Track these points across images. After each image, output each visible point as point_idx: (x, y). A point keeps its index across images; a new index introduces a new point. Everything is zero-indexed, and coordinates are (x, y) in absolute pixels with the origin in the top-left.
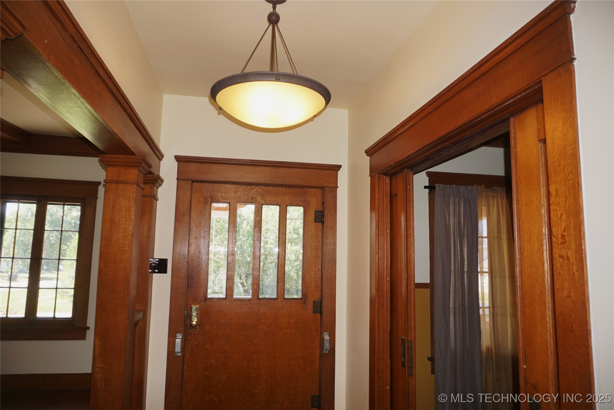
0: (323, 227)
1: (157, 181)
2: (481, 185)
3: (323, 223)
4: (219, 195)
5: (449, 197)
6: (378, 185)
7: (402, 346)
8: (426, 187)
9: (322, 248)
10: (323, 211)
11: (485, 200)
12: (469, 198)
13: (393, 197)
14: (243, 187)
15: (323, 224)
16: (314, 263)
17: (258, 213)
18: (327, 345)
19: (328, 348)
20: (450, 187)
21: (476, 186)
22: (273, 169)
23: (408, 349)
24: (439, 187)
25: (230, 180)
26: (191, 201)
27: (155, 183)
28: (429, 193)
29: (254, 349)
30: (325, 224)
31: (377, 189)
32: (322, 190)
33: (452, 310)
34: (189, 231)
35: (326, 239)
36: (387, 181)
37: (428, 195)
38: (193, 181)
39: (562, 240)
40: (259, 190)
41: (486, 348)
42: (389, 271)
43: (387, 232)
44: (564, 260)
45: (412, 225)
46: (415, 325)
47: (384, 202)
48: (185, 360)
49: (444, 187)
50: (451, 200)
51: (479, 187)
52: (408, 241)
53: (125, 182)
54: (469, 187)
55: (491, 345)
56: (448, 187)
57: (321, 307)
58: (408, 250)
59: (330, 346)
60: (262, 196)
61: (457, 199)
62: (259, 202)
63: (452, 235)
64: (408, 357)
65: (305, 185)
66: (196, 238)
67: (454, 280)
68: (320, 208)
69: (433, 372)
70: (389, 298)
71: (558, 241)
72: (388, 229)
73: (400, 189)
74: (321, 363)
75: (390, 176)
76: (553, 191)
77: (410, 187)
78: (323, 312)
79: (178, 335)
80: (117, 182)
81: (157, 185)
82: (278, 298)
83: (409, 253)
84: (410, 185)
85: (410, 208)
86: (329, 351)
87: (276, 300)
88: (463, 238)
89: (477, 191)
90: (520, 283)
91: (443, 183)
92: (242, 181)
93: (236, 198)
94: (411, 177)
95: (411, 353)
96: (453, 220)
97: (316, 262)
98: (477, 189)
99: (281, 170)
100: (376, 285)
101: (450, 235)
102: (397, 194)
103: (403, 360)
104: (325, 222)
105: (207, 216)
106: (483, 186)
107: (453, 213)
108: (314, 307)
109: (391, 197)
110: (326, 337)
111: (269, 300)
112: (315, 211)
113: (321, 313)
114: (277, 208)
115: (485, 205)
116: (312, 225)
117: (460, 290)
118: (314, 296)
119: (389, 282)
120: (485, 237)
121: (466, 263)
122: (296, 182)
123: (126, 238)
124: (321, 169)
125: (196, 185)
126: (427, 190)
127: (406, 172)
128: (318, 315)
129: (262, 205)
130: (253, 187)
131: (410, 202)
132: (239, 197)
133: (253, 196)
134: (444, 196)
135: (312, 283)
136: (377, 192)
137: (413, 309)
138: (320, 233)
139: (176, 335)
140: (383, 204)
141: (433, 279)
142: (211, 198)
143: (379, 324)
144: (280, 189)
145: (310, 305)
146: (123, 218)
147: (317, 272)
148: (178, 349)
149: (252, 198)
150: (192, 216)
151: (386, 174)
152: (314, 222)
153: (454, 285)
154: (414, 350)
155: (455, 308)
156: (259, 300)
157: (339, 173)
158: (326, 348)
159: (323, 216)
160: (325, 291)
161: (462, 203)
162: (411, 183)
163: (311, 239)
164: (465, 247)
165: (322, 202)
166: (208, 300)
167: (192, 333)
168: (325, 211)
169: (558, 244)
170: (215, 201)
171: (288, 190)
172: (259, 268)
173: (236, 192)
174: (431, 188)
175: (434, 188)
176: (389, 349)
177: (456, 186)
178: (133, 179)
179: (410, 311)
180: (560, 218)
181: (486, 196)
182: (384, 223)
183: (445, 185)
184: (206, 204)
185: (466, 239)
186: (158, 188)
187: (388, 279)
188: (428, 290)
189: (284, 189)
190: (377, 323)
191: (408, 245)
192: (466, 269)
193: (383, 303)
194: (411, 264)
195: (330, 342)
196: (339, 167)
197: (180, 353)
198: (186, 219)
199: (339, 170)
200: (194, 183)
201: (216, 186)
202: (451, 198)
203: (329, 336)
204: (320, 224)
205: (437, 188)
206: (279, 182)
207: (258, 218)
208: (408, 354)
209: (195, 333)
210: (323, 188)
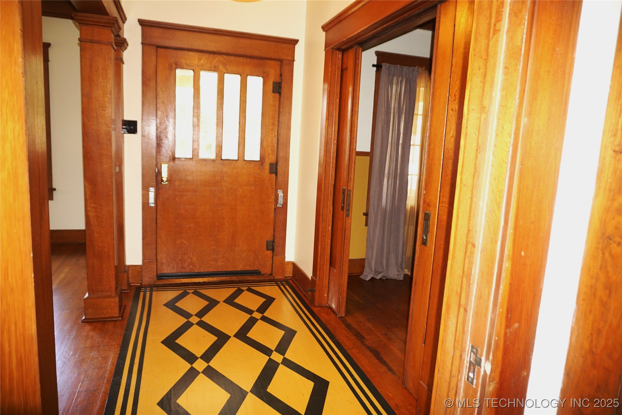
0: (280, 97)
1: (123, 44)
2: (422, 67)
3: (280, 93)
4: (184, 61)
5: (393, 76)
6: (331, 58)
7: (343, 194)
8: (373, 66)
9: (279, 117)
10: (280, 83)
11: (424, 80)
12: (410, 78)
13: (343, 70)
14: (206, 55)
15: (280, 95)
16: (271, 130)
17: (221, 81)
18: (281, 200)
19: (282, 203)
20: (394, 67)
21: (417, 67)
22: (234, 40)
23: (347, 196)
24: (385, 66)
25: (193, 47)
26: (156, 67)
27: (121, 46)
28: (377, 71)
29: (218, 202)
30: (282, 94)
31: (331, 62)
32: (280, 63)
33: (386, 176)
34: (156, 95)
35: (283, 108)
36: (340, 56)
37: (375, 73)
38: (158, 47)
39: (454, 98)
40: (221, 59)
41: (411, 207)
42: (336, 135)
43: (336, 102)
44: (453, 112)
45: (358, 95)
46: (354, 178)
47: (335, 74)
48: (158, 210)
49: (389, 66)
50: (394, 79)
51: (420, 69)
52: (353, 109)
53: (99, 42)
54: (411, 68)
55: (415, 205)
56: (393, 66)
57: (277, 169)
58: (353, 117)
59: (283, 201)
60: (225, 65)
61: (400, 79)
62: (222, 71)
63: (392, 111)
64: (347, 202)
65: (265, 56)
66: (163, 102)
67: (390, 150)
68: (278, 80)
69: (366, 225)
70: (335, 158)
71: (452, 99)
72: (337, 99)
73: (350, 64)
74: (276, 214)
75: (342, 51)
76: (454, 64)
77: (359, 62)
78: (278, 173)
79: (150, 188)
80: (92, 42)
81: (123, 48)
82: (239, 159)
83: (353, 119)
84: (359, 60)
85: (357, 80)
86: (282, 205)
87: (237, 161)
88: (402, 114)
89: (418, 72)
90: (429, 134)
91: (389, 63)
92: (205, 49)
93: (199, 66)
94: (360, 53)
95: (349, 199)
96: (395, 97)
97: (273, 129)
98: (418, 71)
99: (242, 41)
100: (325, 147)
101: (390, 110)
102: (347, 67)
103: (343, 205)
104: (282, 93)
105: (172, 81)
106: (424, 67)
107: (395, 91)
108: (270, 168)
109: (342, 71)
110: (280, 193)
111: (231, 161)
112: (273, 82)
113: (276, 174)
114: (238, 77)
115: (423, 86)
116: (271, 95)
117: (395, 158)
118: (271, 159)
119: (336, 144)
120: (421, 115)
121: (401, 136)
122: (256, 53)
123: (105, 95)
124: (279, 42)
125: (161, 51)
126: (375, 68)
127: (356, 47)
128: (274, 175)
129: (224, 73)
130: (216, 55)
131: (358, 75)
132: (202, 65)
133: (216, 65)
134: (389, 75)
135: (269, 147)
136: (330, 65)
137: (353, 165)
138: (277, 103)
139: (149, 189)
140: (335, 77)
141: (373, 148)
142: (176, 64)
143: (326, 178)
144: (241, 59)
145: (267, 167)
146: (100, 76)
147: (273, 138)
148: (152, 200)
149: (215, 67)
150: (158, 81)
151: (339, 49)
152: (272, 92)
153: (390, 154)
154: (351, 197)
155: (389, 174)
156: (222, 160)
157: (297, 47)
158: (280, 202)
159: (280, 87)
160: (281, 154)
161: (404, 83)
162: (360, 58)
163: (269, 108)
164: (402, 122)
165: (280, 74)
166: (176, 159)
167: (163, 187)
168: (282, 83)
169: (452, 101)
170: (180, 67)
171: (248, 60)
172: (222, 132)
173: (200, 60)
174: (378, 67)
175: (381, 67)
176: (332, 198)
177: (400, 66)
178: (107, 39)
179: (351, 166)
180: (455, 83)
181: (425, 77)
182: (334, 93)
183: (391, 65)
184: (171, 70)
185: (404, 115)
186: (123, 52)
187: (335, 142)
188: (368, 158)
189: (245, 60)
190: (324, 178)
191: (353, 112)
192: (401, 141)
193: (329, 162)
194: (354, 128)
195: (283, 198)
196: (296, 41)
197: (153, 204)
198: (152, 84)
199: (296, 44)
200: (159, 49)
201: (180, 52)
202: (394, 77)
203: (283, 193)
204: (277, 95)
205: (383, 67)
206: (241, 52)
207: (221, 86)
208: (347, 200)
209: (166, 188)
210: (281, 61)
